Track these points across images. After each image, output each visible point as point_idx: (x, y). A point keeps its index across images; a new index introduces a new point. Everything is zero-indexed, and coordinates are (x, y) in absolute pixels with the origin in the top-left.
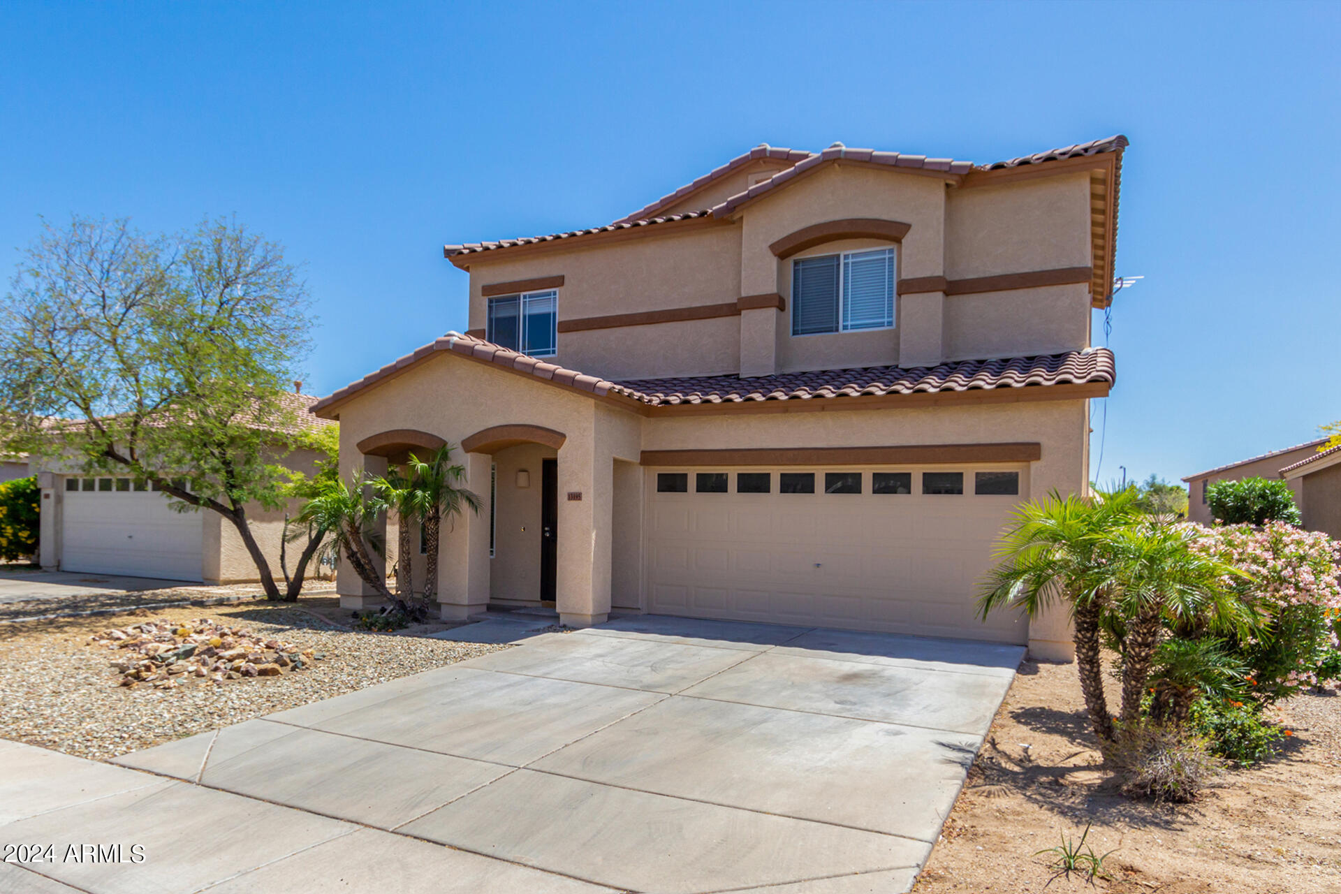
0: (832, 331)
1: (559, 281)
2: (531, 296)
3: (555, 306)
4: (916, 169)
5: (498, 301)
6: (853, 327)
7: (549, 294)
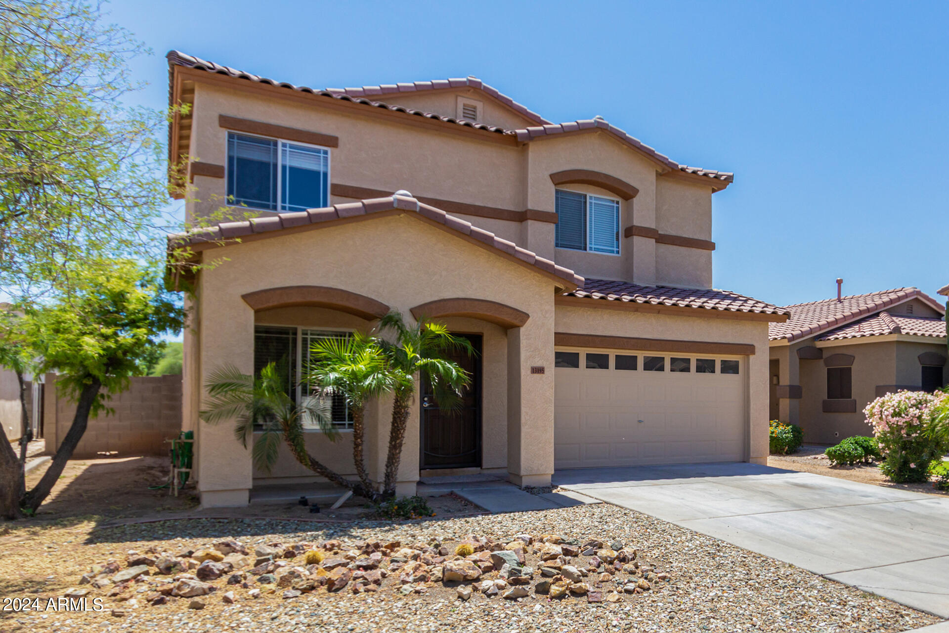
0: (580, 249)
1: (332, 142)
2: (291, 147)
3: (326, 165)
4: (648, 155)
5: (240, 138)
6: (596, 249)
7: (319, 151)
